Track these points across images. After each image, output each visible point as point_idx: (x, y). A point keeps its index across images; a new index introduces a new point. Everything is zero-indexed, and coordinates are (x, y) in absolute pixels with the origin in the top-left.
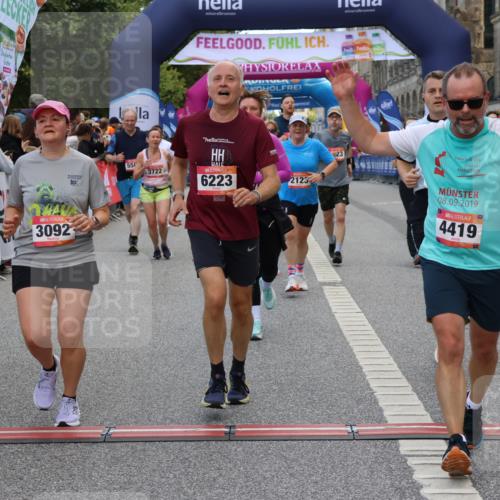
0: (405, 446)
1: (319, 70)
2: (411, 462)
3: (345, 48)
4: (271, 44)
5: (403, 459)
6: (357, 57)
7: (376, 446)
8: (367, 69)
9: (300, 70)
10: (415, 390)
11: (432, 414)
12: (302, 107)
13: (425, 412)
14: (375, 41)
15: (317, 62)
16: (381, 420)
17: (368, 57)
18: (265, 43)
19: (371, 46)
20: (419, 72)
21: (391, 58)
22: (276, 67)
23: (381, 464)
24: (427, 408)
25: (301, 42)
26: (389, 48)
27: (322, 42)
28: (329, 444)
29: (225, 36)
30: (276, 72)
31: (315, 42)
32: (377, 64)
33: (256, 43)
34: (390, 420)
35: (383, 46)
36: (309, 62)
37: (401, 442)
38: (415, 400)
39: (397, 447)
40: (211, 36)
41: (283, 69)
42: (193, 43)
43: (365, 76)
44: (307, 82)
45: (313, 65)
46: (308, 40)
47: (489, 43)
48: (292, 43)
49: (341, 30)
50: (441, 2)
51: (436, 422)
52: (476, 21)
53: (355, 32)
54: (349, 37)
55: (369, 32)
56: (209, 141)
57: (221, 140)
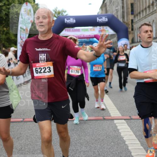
0: (116, 121)
1: (93, 36)
2: (117, 125)
3: (99, 31)
5: (115, 124)
6: (102, 33)
7: (109, 121)
9: (89, 37)
10: (117, 109)
11: (121, 114)
13: (120, 114)
14: (106, 29)
15: (93, 35)
16: (110, 116)
17: (104, 33)
18: (81, 30)
19: (105, 31)
20: (117, 36)
21: (110, 33)
22: (84, 36)
23: (110, 125)
24: (120, 113)
25: (89, 30)
27: (94, 30)
28: (99, 121)
29: (71, 29)
30: (84, 37)
31: (92, 30)
33: (79, 30)
34: (112, 116)
35: (108, 31)
36: (91, 35)
37: (115, 120)
38: (117, 111)
39: (114, 122)
40: (68, 29)
41: (85, 36)
42: (64, 30)
44: (91, 39)
45: (92, 35)
46: (91, 29)
47: (132, 30)
48: (87, 30)
49: (98, 27)
50: (121, 20)
51: (122, 116)
52: (129, 25)
53: (102, 27)
54: (100, 29)
55: (105, 27)
56: (38, 50)
57: (44, 49)
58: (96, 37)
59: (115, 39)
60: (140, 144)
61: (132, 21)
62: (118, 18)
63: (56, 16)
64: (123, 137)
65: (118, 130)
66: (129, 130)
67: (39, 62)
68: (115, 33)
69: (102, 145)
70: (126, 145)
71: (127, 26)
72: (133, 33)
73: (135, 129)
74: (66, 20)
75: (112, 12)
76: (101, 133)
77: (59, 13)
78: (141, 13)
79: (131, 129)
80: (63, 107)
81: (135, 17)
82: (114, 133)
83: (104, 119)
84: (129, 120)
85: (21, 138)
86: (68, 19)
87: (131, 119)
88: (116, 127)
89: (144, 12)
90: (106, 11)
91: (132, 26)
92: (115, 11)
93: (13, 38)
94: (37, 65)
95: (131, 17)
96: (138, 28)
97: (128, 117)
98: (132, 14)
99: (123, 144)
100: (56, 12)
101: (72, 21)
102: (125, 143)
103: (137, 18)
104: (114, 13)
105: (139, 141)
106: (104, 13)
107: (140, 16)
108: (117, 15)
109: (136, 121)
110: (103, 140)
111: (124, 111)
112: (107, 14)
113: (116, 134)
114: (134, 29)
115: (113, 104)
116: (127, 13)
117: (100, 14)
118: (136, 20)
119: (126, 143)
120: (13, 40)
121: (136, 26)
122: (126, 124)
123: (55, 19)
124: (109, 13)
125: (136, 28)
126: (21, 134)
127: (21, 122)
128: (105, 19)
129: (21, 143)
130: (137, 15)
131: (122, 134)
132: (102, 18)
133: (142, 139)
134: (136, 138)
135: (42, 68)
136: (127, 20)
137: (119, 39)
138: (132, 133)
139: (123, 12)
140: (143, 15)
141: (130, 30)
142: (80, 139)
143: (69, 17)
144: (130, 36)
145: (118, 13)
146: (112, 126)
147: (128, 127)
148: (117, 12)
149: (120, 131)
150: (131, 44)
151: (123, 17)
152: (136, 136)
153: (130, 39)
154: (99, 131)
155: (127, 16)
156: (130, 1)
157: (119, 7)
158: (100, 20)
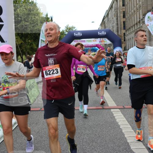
0: (112, 110)
2: (113, 113)
3: (100, 42)
4: (87, 41)
5: (112, 112)
6: (102, 43)
7: (107, 110)
8: (104, 45)
9: (92, 46)
10: (113, 100)
11: (117, 105)
12: (93, 52)
14: (105, 40)
15: (95, 44)
16: (108, 106)
17: (103, 43)
18: (86, 41)
19: (104, 41)
20: (113, 45)
21: (108, 43)
23: (108, 113)
24: (116, 104)
25: (92, 41)
26: (107, 42)
27: (96, 41)
28: (99, 110)
29: (79, 40)
32: (105, 44)
33: (84, 41)
34: (109, 106)
35: (106, 41)
36: (93, 44)
37: (111, 109)
38: (113, 102)
40: (77, 40)
41: (89, 46)
42: (73, 41)
43: (103, 46)
44: (93, 48)
46: (93, 40)
47: (125, 40)
48: (91, 41)
49: (99, 39)
50: (116, 33)
51: (117, 106)
52: (122, 37)
53: (101, 39)
54: (100, 40)
55: (104, 39)
56: (47, 56)
57: (52, 55)
58: (97, 46)
59: (112, 47)
60: (131, 128)
61: (124, 34)
62: (114, 32)
63: (68, 31)
64: (118, 123)
65: (114, 117)
66: (123, 117)
67: (48, 66)
68: (111, 43)
69: (102, 129)
70: (120, 128)
71: (121, 38)
72: (125, 43)
73: (127, 116)
74: (75, 34)
75: (110, 27)
76: (101, 120)
77: (70, 29)
78: (131, 28)
79: (124, 116)
80: (69, 104)
81: (126, 31)
82: (111, 119)
83: (103, 109)
84: (122, 109)
85: (39, 123)
86: (76, 33)
87: (124, 108)
88: (113, 114)
89: (133, 27)
90: (105, 27)
91: (124, 38)
93: (35, 47)
94: (47, 68)
95: (124, 31)
96: (129, 39)
97: (122, 107)
98: (124, 29)
99: (118, 128)
100: (67, 28)
101: (80, 34)
102: (119, 127)
103: (128, 32)
104: (111, 29)
105: (131, 126)
106: (103, 28)
107: (130, 30)
108: (113, 30)
109: (128, 109)
110: (102, 125)
111: (119, 102)
112: (106, 29)
113: (112, 120)
114: (126, 40)
115: (110, 97)
116: (120, 28)
117: (100, 29)
119: (121, 127)
120: (35, 49)
121: (127, 38)
122: (120, 112)
123: (67, 33)
124: (107, 29)
125: (128, 39)
126: (39, 120)
127: (39, 110)
128: (104, 33)
129: (39, 128)
130: (128, 30)
131: (117, 120)
132: (102, 32)
133: (133, 124)
134: (128, 123)
135: (51, 70)
136: (121, 33)
137: (114, 48)
138: (125, 119)
139: (118, 28)
140: (132, 30)
141: (123, 41)
142: (85, 125)
143: (77, 32)
144: (123, 45)
145: (114, 28)
146: (110, 114)
147: (122, 115)
149: (115, 118)
150: (123, 51)
151: (118, 31)
152: (128, 122)
153: (123, 47)
154: (99, 118)
155: (121, 31)
156: (123, 20)
157: (115, 24)
158: (100, 34)
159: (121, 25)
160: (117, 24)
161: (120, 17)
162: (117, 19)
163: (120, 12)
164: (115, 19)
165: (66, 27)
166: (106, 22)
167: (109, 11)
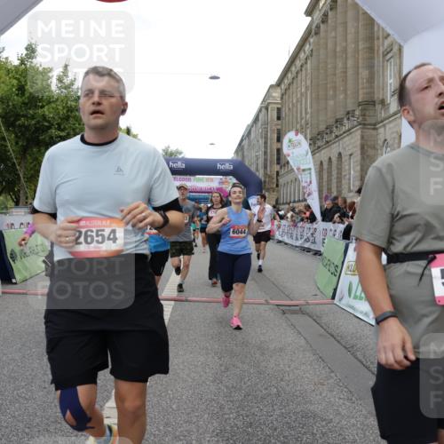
3: (220, 183)
18: (192, 179)
27: (212, 180)
41: (203, 190)
46: (207, 180)
47: (277, 186)
48: (202, 180)
50: (262, 171)
52: (273, 178)
54: (221, 179)
55: (228, 178)
61: (278, 173)
72: (278, 191)
74: (171, 163)
77: (171, 154)
81: (281, 168)
86: (174, 163)
91: (277, 180)
92: (255, 159)
95: (276, 168)
96: (284, 184)
98: (278, 163)
100: (166, 153)
101: (180, 165)
103: (285, 169)
114: (279, 186)
116: (271, 162)
118: (282, 172)
121: (281, 181)
128: (228, 166)
130: (284, 165)
132: (224, 164)
136: (271, 171)
139: (266, 160)
141: (274, 186)
148: (257, 160)
151: (265, 167)
155: (271, 166)
156: (276, 146)
157: (261, 153)
158: (222, 167)
159: (271, 155)
160: (265, 153)
161: (271, 139)
162: (266, 143)
163: (272, 131)
164: (261, 142)
165: (164, 150)
166: (246, 147)
167: (252, 126)
